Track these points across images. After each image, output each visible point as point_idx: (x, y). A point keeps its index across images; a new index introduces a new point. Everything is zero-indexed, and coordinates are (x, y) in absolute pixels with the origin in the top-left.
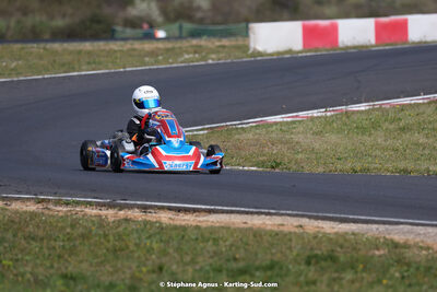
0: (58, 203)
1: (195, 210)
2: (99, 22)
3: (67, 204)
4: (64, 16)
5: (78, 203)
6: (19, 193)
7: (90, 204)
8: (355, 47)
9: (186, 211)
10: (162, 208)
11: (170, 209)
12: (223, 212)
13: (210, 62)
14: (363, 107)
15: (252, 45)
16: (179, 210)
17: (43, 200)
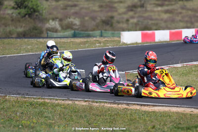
0: (93, 102)
1: (148, 105)
2: (36, 30)
3: (97, 102)
4: (21, 27)
5: (101, 102)
6: (76, 98)
7: (106, 102)
8: (165, 42)
9: (144, 105)
10: (135, 104)
11: (138, 104)
12: (159, 106)
13: (110, 47)
14: (179, 65)
15: (122, 40)
16: (142, 105)
17: (87, 101)
